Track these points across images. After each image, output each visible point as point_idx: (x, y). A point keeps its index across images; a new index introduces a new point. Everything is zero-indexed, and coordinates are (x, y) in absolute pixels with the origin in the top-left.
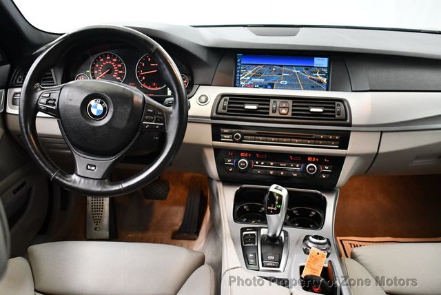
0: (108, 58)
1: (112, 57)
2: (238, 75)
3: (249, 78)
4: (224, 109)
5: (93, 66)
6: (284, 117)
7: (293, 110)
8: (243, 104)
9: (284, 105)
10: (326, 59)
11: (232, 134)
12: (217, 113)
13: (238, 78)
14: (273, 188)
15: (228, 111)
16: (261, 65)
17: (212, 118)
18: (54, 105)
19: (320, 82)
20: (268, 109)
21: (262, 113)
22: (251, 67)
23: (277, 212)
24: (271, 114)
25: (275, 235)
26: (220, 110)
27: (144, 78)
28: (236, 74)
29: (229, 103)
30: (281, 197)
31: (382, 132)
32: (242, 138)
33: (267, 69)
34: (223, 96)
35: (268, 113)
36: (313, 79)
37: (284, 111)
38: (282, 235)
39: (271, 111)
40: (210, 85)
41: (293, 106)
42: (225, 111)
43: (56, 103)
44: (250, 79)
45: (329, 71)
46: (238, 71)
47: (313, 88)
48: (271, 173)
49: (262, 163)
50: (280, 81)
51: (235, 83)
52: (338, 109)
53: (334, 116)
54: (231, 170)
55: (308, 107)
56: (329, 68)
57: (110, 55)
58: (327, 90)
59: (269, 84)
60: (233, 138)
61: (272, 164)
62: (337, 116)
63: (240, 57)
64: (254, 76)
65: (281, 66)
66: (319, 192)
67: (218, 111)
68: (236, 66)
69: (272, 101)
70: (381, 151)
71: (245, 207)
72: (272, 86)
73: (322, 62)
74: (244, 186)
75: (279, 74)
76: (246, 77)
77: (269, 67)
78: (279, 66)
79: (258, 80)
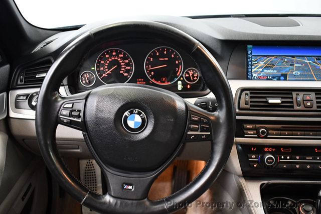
0: (114, 54)
1: (118, 52)
2: (250, 67)
3: (261, 70)
4: (246, 103)
5: (99, 62)
6: (309, 109)
7: (317, 102)
8: (266, 97)
9: (308, 98)
13: (250, 70)
15: (251, 106)
16: (273, 55)
18: (79, 117)
20: (292, 102)
21: (287, 106)
22: (263, 58)
24: (296, 107)
26: (243, 105)
27: (153, 73)
28: (248, 66)
29: (251, 97)
32: (268, 134)
33: (279, 60)
34: (243, 90)
35: (293, 107)
37: (308, 104)
39: (295, 104)
41: (317, 98)
42: (248, 106)
43: (82, 114)
46: (250, 63)
48: (298, 166)
49: (288, 158)
50: (292, 72)
51: (247, 75)
54: (255, 166)
57: (116, 51)
59: (282, 75)
60: (258, 134)
61: (298, 158)
63: (251, 49)
64: (267, 68)
65: (293, 57)
67: (241, 106)
68: (248, 58)
69: (294, 94)
72: (285, 77)
75: (291, 65)
76: (258, 68)
77: (280, 57)
78: (290, 56)
79: (270, 71)
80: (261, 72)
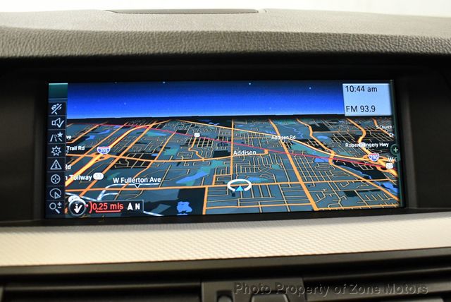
2: (55, 166)
3: (99, 176)
10: (383, 89)
13: (55, 179)
19: (374, 173)
28: (46, 162)
33: (168, 136)
36: (349, 164)
45: (399, 129)
46: (56, 151)
50: (223, 181)
51: (46, 199)
56: (396, 119)
59: (185, 195)
63: (61, 95)
64: (122, 168)
65: (225, 121)
68: (46, 130)
69: (210, 292)
75: (217, 154)
76: (90, 172)
77: (175, 126)
78: (215, 120)
79: (135, 182)
80: (101, 184)
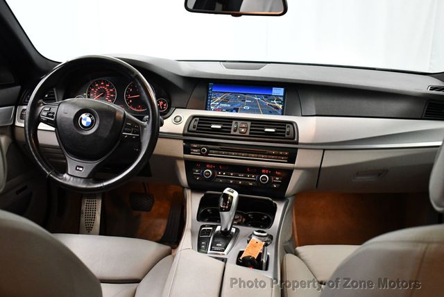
0: (102, 83)
1: (106, 83)
2: (209, 101)
3: (218, 103)
4: (194, 127)
5: (90, 90)
6: (242, 134)
7: (250, 130)
8: (210, 124)
9: (244, 126)
10: (283, 89)
11: (200, 148)
12: (188, 131)
13: (209, 103)
14: (226, 191)
15: (197, 129)
16: (229, 92)
17: (184, 134)
18: (52, 117)
19: (277, 108)
20: (231, 128)
21: (225, 131)
22: (220, 94)
23: (228, 210)
24: (232, 133)
25: (226, 229)
26: (191, 128)
27: (131, 101)
28: (207, 100)
29: (199, 123)
30: (232, 197)
31: (324, 150)
32: (208, 152)
33: (232, 96)
34: (194, 117)
35: (230, 132)
36: (271, 106)
37: (243, 130)
38: (233, 230)
39: (232, 130)
40: (185, 108)
41: (251, 127)
42: (195, 129)
43: (55, 115)
44: (219, 105)
45: (284, 99)
46: (209, 98)
47: (271, 113)
48: (231, 182)
49: (224, 174)
50: (243, 107)
51: (206, 106)
52: (287, 130)
53: (284, 135)
54: (198, 179)
55: (263, 127)
56: (284, 96)
57: (104, 81)
58: (282, 114)
59: (235, 109)
60: (200, 152)
61: (232, 174)
62: (286, 136)
63: (212, 86)
64: (223, 102)
65: (245, 94)
66: (270, 199)
67: (190, 129)
68: (208, 93)
69: (234, 122)
70: (323, 166)
71: (209, 210)
72: (237, 110)
73: (279, 92)
74: (208, 192)
75: (243, 101)
76: (216, 102)
77: (235, 94)
78: (243, 94)
79: (225, 105)
